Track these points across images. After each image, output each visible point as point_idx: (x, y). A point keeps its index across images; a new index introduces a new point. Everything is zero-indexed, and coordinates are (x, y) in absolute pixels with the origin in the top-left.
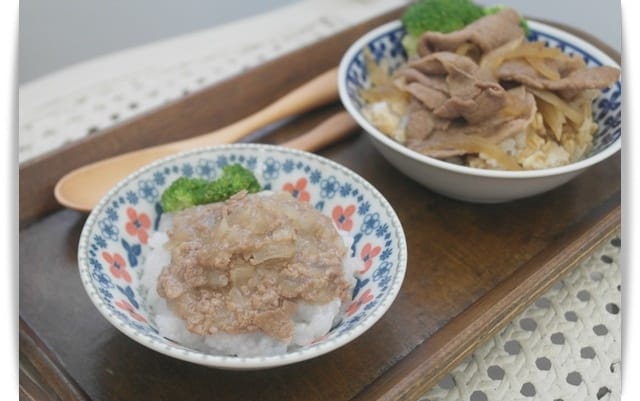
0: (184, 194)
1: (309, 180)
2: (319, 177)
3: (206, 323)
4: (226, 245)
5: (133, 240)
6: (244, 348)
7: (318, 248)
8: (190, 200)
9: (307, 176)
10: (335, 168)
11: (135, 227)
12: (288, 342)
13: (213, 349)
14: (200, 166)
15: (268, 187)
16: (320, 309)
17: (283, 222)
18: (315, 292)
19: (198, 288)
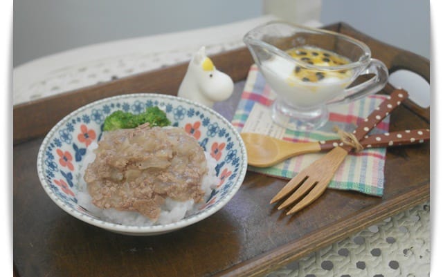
0: (117, 121)
1: (202, 123)
2: (208, 122)
3: (104, 201)
4: (125, 155)
5: (81, 145)
6: (126, 220)
7: (187, 166)
8: (119, 125)
9: (201, 121)
10: (219, 118)
11: (85, 137)
12: (155, 221)
13: (108, 218)
14: (135, 105)
15: (176, 125)
16: (179, 204)
17: (166, 145)
18: (176, 192)
19: (104, 179)
